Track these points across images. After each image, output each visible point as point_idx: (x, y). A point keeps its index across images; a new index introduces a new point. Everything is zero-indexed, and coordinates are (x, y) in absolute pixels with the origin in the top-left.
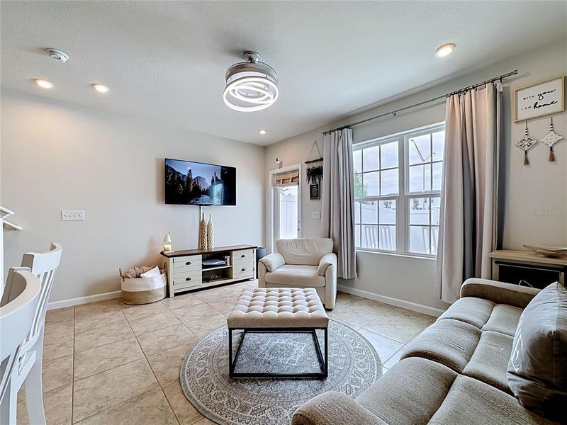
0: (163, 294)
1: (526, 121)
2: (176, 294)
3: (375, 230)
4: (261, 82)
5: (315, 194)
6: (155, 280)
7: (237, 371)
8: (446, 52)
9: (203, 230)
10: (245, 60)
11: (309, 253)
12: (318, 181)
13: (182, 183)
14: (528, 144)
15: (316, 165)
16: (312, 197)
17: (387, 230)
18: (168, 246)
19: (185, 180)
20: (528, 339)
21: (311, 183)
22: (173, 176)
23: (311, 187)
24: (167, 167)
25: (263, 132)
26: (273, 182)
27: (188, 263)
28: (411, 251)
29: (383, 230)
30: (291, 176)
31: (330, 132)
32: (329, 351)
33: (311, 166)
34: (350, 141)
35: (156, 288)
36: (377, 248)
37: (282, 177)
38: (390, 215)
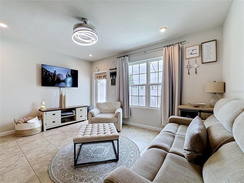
0: (40, 130)
1: (189, 59)
2: (47, 130)
3: (137, 98)
4: (90, 33)
5: (113, 83)
6: (36, 123)
7: (78, 163)
8: (163, 30)
9: (62, 99)
10: (83, 22)
11: (111, 108)
12: (114, 77)
13: (51, 76)
14: (189, 67)
15: (114, 71)
16: (112, 84)
17: (142, 98)
18: (44, 107)
19: (52, 75)
20: (190, 137)
21: (111, 78)
22: (46, 73)
23: (112, 80)
24: (42, 68)
25: (91, 55)
26: (95, 77)
27: (54, 114)
28: (151, 106)
29: (140, 98)
30: (103, 75)
31: (120, 57)
32: (119, 149)
33: (112, 71)
34: (128, 62)
35: (36, 127)
36: (138, 105)
37: (99, 76)
38: (143, 92)
